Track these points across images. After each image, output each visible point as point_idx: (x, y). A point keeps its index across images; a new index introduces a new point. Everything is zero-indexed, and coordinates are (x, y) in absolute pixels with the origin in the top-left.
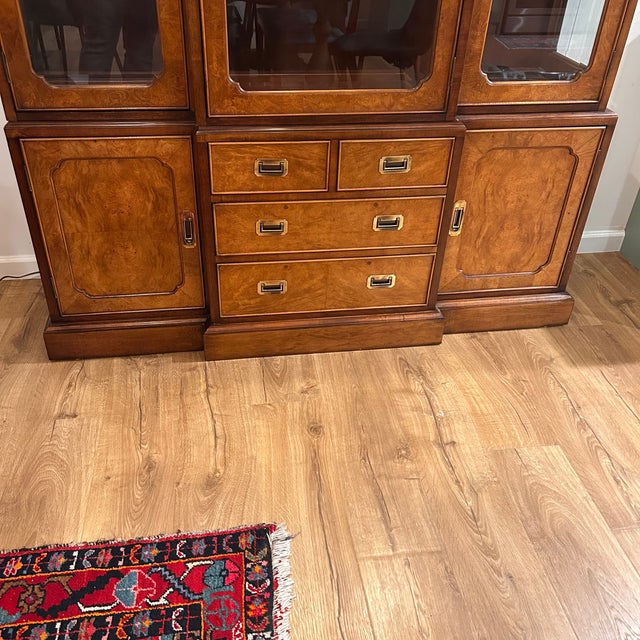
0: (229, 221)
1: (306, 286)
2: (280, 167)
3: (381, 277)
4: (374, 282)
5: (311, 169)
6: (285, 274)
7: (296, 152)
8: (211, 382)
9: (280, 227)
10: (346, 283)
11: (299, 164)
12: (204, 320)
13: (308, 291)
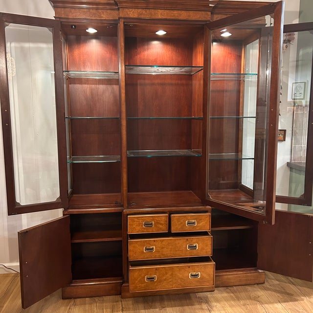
0: (134, 247)
1: (164, 278)
2: (151, 224)
3: (194, 273)
4: (192, 275)
5: (162, 224)
6: (156, 273)
7: (157, 219)
8: (124, 306)
9: (152, 249)
10: (181, 276)
11: (158, 223)
12: (122, 281)
13: (165, 280)
